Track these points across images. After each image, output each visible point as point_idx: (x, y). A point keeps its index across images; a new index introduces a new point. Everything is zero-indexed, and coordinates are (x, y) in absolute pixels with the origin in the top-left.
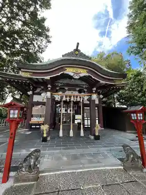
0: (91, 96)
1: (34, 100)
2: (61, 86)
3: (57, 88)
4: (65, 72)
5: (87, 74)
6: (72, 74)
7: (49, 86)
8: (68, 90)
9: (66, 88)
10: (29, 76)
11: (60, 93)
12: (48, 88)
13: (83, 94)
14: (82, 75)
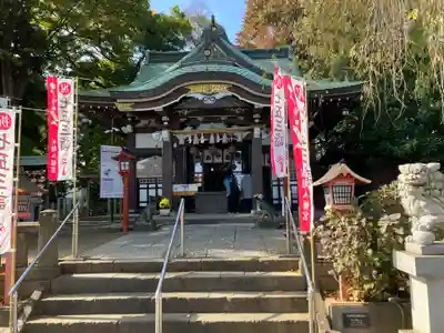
0: (252, 130)
1: (138, 146)
2: (188, 115)
3: (182, 120)
4: (188, 95)
5: (230, 94)
6: (200, 97)
7: (164, 118)
8: (204, 122)
10: (131, 109)
11: (188, 129)
12: (162, 122)
13: (235, 127)
14: (218, 97)
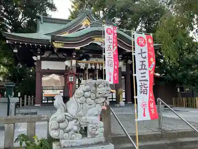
1: (42, 68)
2: (85, 53)
3: (81, 55)
4: (93, 42)
6: (100, 44)
7: (74, 54)
9: (91, 55)
